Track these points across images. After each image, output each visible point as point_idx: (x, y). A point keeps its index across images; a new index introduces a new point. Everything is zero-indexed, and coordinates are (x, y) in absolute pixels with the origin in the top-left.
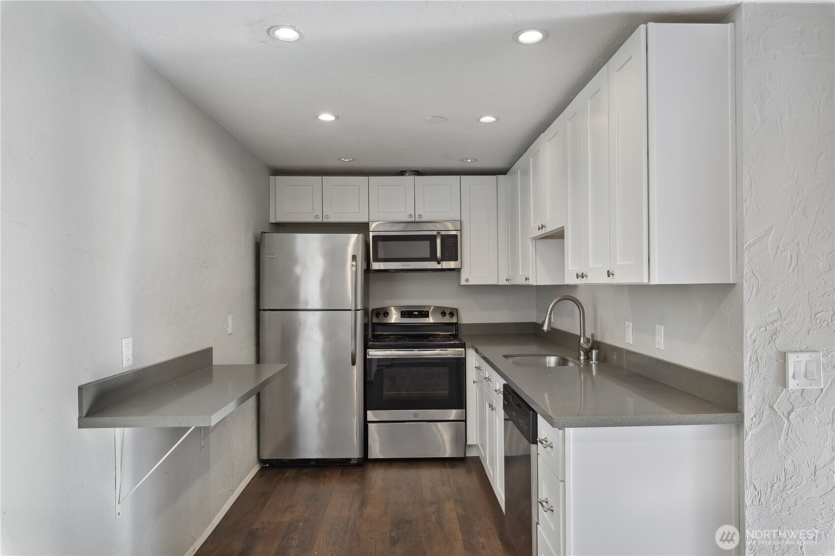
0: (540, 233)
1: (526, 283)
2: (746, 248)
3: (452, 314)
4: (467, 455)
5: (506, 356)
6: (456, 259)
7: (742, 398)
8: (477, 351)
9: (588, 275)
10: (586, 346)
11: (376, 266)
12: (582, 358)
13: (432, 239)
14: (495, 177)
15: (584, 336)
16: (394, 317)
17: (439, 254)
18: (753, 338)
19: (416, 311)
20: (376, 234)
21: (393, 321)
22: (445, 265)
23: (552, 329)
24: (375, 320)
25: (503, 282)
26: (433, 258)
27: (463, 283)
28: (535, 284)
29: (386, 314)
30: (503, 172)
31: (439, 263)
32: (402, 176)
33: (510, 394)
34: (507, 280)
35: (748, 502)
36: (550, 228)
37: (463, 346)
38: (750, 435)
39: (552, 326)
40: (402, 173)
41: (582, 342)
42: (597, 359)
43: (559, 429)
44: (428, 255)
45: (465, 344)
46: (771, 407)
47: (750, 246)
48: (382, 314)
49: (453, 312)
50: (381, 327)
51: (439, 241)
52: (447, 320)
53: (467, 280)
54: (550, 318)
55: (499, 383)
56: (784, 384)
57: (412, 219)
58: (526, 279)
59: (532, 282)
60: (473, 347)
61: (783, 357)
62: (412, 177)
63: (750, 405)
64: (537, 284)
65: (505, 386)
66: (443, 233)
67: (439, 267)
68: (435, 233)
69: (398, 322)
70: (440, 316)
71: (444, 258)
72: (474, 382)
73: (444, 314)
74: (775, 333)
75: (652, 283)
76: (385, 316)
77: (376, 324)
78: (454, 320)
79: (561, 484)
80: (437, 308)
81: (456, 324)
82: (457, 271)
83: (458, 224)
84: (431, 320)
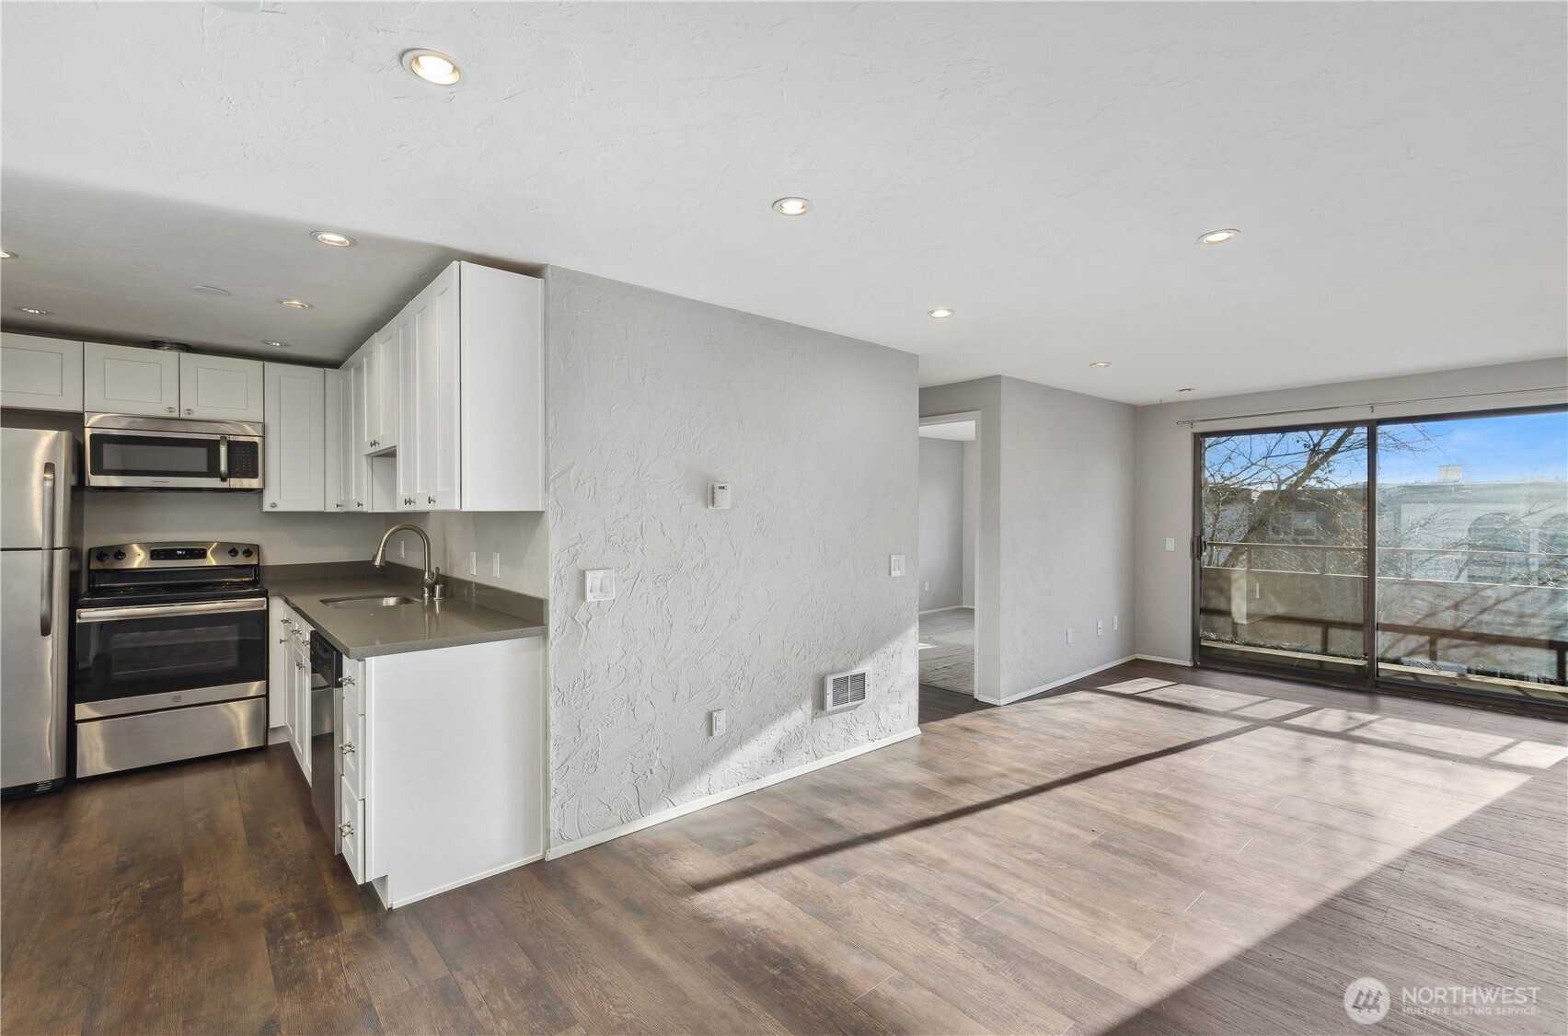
0: (373, 449)
1: (359, 509)
2: (552, 480)
3: (248, 553)
4: (270, 744)
5: (323, 601)
6: (255, 476)
7: (548, 610)
8: (287, 601)
9: (436, 500)
10: (430, 581)
11: (97, 481)
12: (426, 595)
13: (212, 446)
14: (321, 370)
15: (429, 571)
16: (139, 559)
17: (223, 467)
18: (558, 559)
19: (180, 550)
20: (97, 431)
21: (136, 565)
22: (235, 483)
23: (387, 562)
24: (95, 565)
25: (331, 508)
26: (213, 471)
27: (267, 508)
28: (370, 511)
29: (120, 553)
30: (335, 365)
31: (223, 480)
32: (154, 348)
33: (317, 640)
34: (338, 506)
35: (552, 703)
36: (384, 446)
37: (264, 594)
38: (554, 644)
39: (388, 559)
40: (155, 344)
41: (426, 577)
42: (441, 595)
43: (359, 660)
44: (204, 469)
45: (267, 591)
46: (573, 618)
47: (554, 479)
48: (111, 555)
49: (250, 550)
50: (108, 576)
51: (223, 450)
52: (240, 560)
53: (274, 505)
54: (383, 551)
55: (306, 631)
56: (584, 598)
57: (175, 415)
58: (359, 505)
59: (366, 508)
60: (280, 595)
61: (583, 574)
62: (174, 354)
63: (555, 617)
64: (375, 511)
65: (312, 634)
66: (232, 438)
67: (225, 485)
68: (218, 437)
69: (148, 566)
70: (229, 557)
71: (232, 473)
72: (281, 641)
73: (234, 552)
74: (577, 553)
75: (463, 510)
76: (118, 559)
77: (98, 571)
78: (254, 562)
79: (360, 718)
80: (222, 545)
81: (258, 565)
82: (260, 492)
83: (260, 427)
84: (211, 561)
